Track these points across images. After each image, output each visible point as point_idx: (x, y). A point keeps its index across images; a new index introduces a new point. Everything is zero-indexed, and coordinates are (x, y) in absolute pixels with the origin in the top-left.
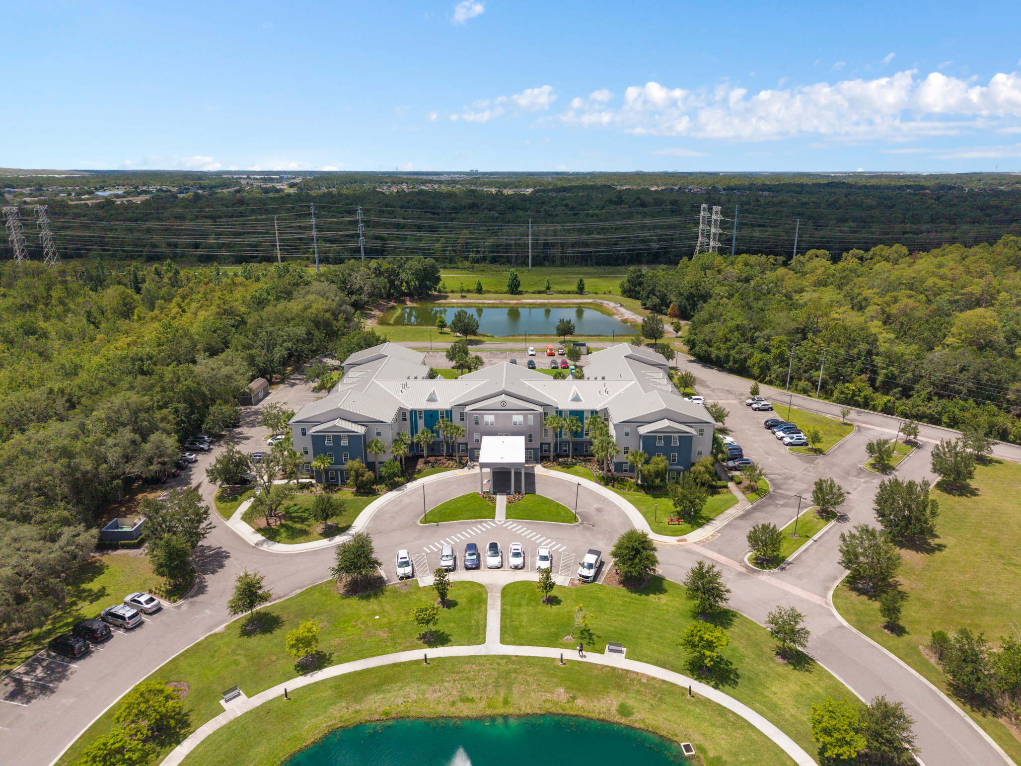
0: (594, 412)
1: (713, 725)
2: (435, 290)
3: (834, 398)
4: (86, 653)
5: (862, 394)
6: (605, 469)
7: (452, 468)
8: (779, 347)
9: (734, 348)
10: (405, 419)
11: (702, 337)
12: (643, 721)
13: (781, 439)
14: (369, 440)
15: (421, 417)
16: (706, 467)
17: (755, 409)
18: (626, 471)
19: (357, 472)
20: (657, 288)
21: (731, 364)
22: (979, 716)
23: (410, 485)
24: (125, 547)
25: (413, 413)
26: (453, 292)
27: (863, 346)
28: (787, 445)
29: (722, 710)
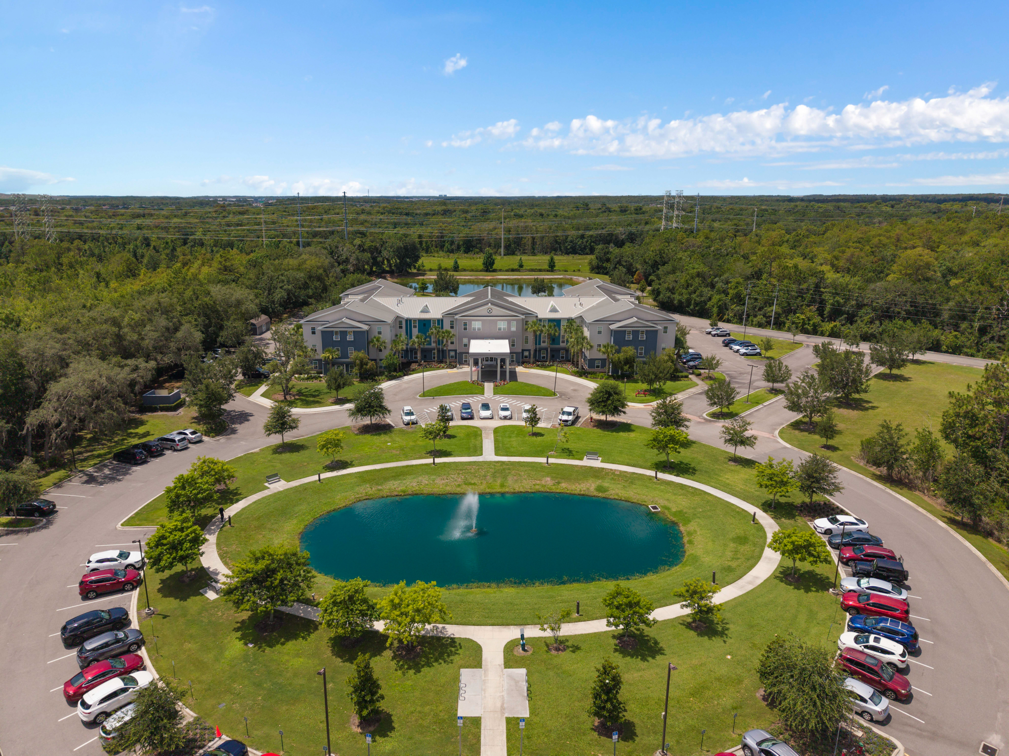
0: (570, 321)
1: (675, 494)
2: (415, 268)
3: (786, 328)
4: (144, 462)
5: (811, 322)
6: (580, 366)
7: (443, 368)
8: (737, 287)
9: (695, 293)
10: (401, 327)
11: (666, 285)
12: (617, 495)
13: (738, 351)
14: (371, 336)
15: (415, 327)
16: (670, 356)
17: (714, 336)
18: (598, 367)
19: (361, 361)
20: (625, 259)
21: (692, 307)
22: (897, 489)
23: (406, 377)
24: (163, 409)
25: (409, 321)
26: (431, 270)
27: (813, 280)
28: (742, 355)
29: (682, 486)
